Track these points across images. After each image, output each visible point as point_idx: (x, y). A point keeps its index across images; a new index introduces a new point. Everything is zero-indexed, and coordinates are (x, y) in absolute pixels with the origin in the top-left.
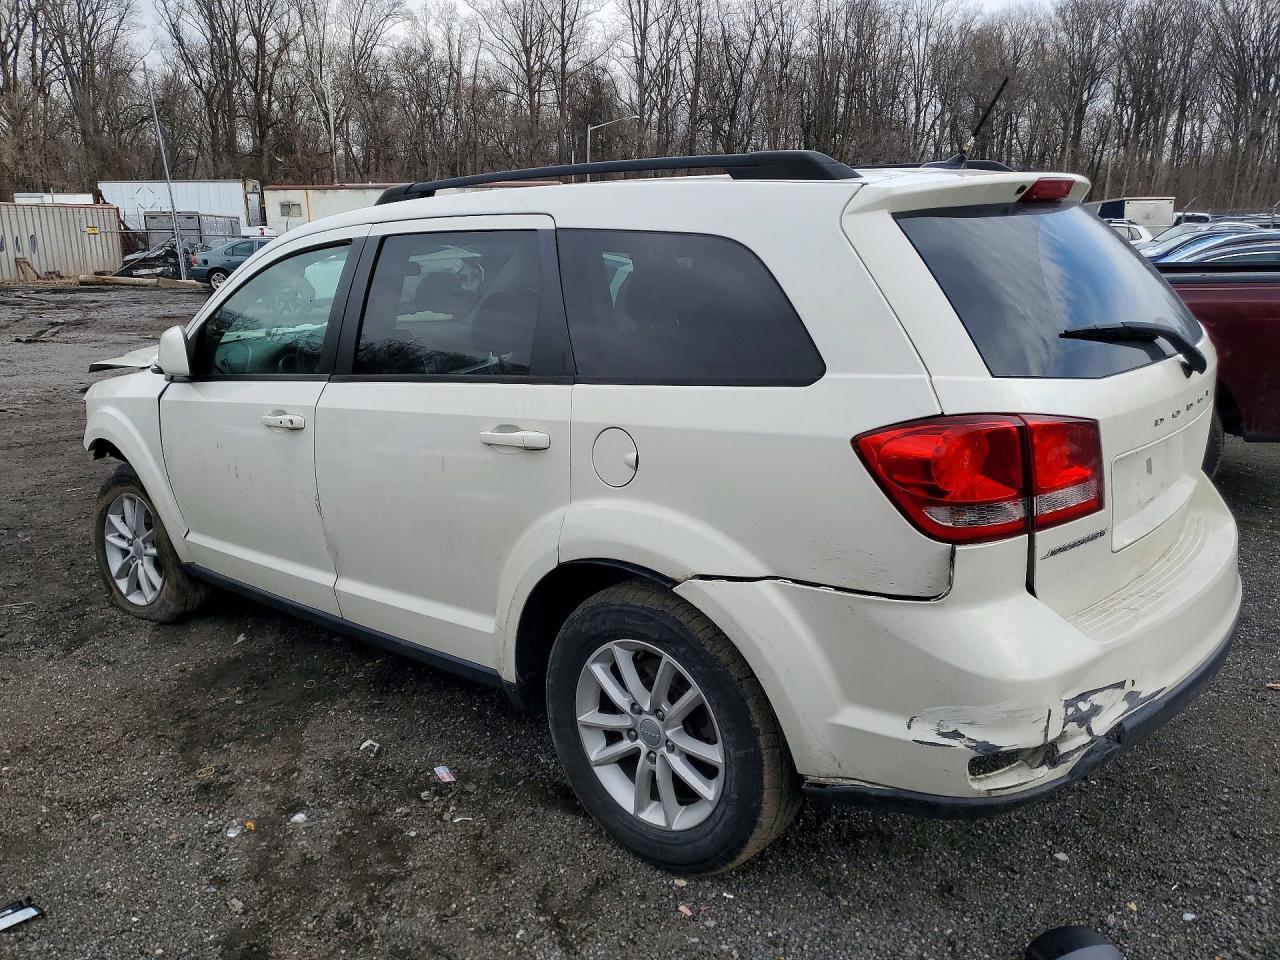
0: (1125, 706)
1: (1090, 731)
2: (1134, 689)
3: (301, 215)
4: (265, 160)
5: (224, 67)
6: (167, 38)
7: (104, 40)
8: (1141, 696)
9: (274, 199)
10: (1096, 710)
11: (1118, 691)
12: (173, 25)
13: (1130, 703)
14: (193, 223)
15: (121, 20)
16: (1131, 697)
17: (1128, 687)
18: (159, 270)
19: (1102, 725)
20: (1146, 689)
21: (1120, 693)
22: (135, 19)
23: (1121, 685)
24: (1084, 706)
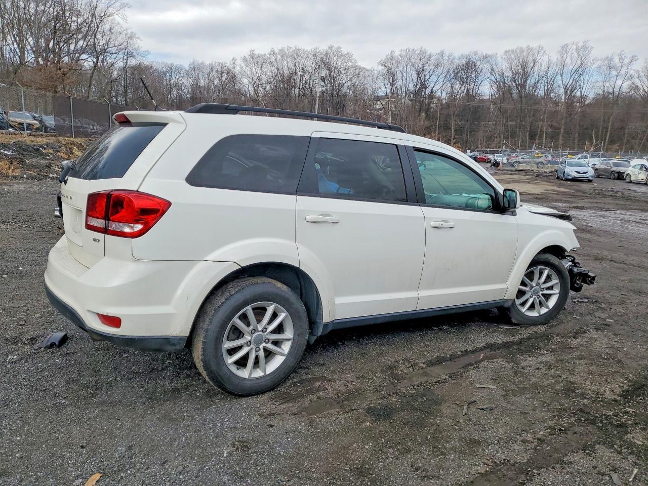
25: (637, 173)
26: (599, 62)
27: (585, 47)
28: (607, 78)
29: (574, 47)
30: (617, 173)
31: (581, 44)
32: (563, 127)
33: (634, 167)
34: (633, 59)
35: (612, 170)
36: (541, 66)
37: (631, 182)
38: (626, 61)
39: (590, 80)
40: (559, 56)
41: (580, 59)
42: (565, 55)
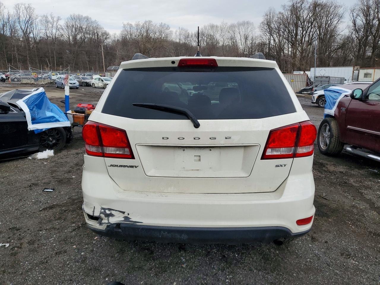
0: (123, 219)
1: (108, 220)
2: (129, 216)
3: (371, 77)
4: (372, 60)
5: (367, 32)
6: (352, 24)
7: (333, 27)
8: (130, 220)
9: (362, 72)
10: (111, 215)
11: (121, 214)
12: (354, 20)
13: (125, 219)
14: (328, 79)
15: (338, 21)
16: (126, 218)
17: (126, 215)
18: (309, 92)
19: (113, 220)
20: (134, 218)
21: (123, 215)
22: (342, 20)
23: (124, 213)
24: (108, 212)
25: (98, 83)
26: (40, 18)
27: (29, 7)
28: (47, 28)
29: (23, 6)
30: (85, 83)
31: (27, 6)
32: (28, 56)
33: (95, 79)
34: (59, 19)
35: (82, 81)
36: (4, 16)
37: (95, 87)
38: (55, 19)
39: (37, 28)
40: (15, 11)
41: (28, 14)
42: (19, 10)
